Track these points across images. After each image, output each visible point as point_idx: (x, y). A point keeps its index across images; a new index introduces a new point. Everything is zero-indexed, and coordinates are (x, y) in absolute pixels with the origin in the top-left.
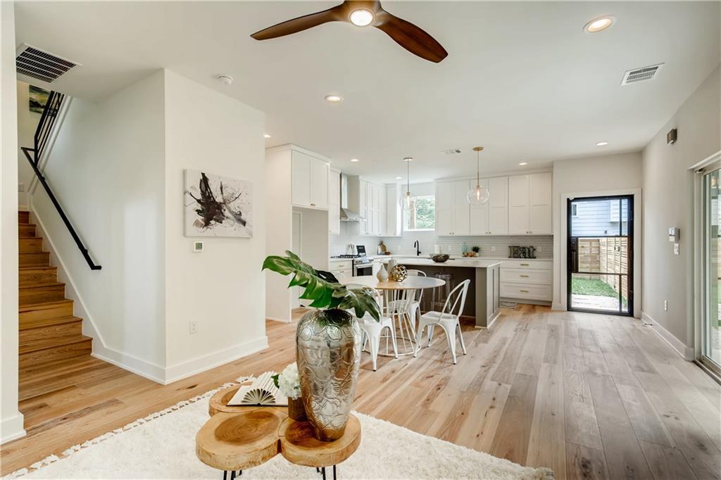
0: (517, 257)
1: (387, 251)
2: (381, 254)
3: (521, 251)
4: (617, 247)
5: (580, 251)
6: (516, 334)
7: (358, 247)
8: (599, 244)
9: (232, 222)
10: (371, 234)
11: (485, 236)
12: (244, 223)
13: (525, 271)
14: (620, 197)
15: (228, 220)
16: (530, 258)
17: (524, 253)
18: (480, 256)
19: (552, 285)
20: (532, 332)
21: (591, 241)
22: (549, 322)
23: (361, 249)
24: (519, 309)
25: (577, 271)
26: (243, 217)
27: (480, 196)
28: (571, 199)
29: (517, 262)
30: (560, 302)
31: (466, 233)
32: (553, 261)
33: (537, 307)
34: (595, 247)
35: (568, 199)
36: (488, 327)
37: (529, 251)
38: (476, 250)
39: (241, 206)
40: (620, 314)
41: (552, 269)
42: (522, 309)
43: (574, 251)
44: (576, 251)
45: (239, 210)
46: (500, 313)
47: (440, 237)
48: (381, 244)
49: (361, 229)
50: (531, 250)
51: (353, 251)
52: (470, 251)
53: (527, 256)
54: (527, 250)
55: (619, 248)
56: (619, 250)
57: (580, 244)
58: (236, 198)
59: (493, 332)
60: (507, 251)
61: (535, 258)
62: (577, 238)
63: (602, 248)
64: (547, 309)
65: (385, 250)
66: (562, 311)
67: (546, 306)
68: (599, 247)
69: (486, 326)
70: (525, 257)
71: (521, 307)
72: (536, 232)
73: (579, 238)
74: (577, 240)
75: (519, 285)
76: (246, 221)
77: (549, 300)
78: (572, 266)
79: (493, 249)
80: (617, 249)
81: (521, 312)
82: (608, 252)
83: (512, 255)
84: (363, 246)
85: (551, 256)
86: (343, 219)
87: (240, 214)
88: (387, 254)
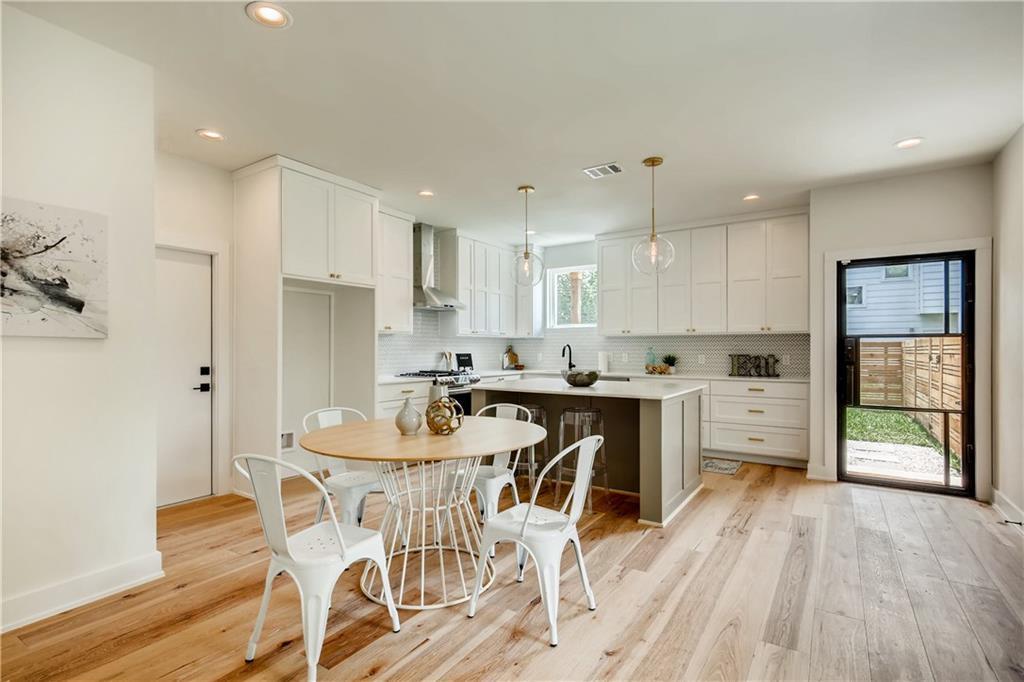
0: (744, 375)
1: (520, 363)
2: (507, 369)
3: (753, 363)
4: (934, 357)
5: (863, 362)
6: (720, 542)
7: (458, 356)
8: (902, 351)
9: (34, 302)
10: (482, 331)
11: (685, 337)
12: (78, 306)
13: (757, 402)
14: (946, 257)
15: (15, 296)
16: (769, 376)
17: (758, 366)
18: (677, 372)
19: (807, 429)
20: (756, 534)
21: (886, 345)
22: (796, 512)
23: (465, 361)
24: (740, 476)
25: (857, 404)
26: (73, 292)
27: (657, 256)
28: (844, 263)
29: (743, 385)
30: (824, 465)
31: (651, 331)
32: (809, 383)
33: (779, 473)
34: (894, 356)
35: (839, 263)
36: (665, 523)
37: (767, 363)
38: (670, 361)
39: (64, 266)
40: (945, 491)
41: (808, 400)
42: (748, 476)
43: (851, 363)
44: (856, 363)
45: (57, 275)
46: (702, 486)
47: (609, 338)
48: (510, 351)
49: (463, 324)
50: (771, 361)
51: (448, 365)
52: (659, 363)
53: (763, 372)
54: (763, 362)
55: (939, 358)
56: (939, 362)
57: (863, 351)
58: (47, 248)
59: (671, 536)
60: (725, 364)
61: (778, 376)
62: (857, 338)
63: (907, 357)
64: (797, 475)
65: (516, 361)
66: (826, 482)
67: (796, 469)
68: (901, 356)
69: (660, 520)
70: (760, 375)
71: (748, 471)
72: (779, 328)
73: (862, 340)
74: (857, 344)
75: (745, 428)
76: (86, 300)
77: (803, 456)
78: (847, 392)
79: (702, 359)
80: (935, 360)
81: (745, 483)
82: (918, 365)
83: (736, 372)
84: (469, 355)
85: (807, 374)
86: (420, 306)
87: (64, 284)
88: (519, 367)
